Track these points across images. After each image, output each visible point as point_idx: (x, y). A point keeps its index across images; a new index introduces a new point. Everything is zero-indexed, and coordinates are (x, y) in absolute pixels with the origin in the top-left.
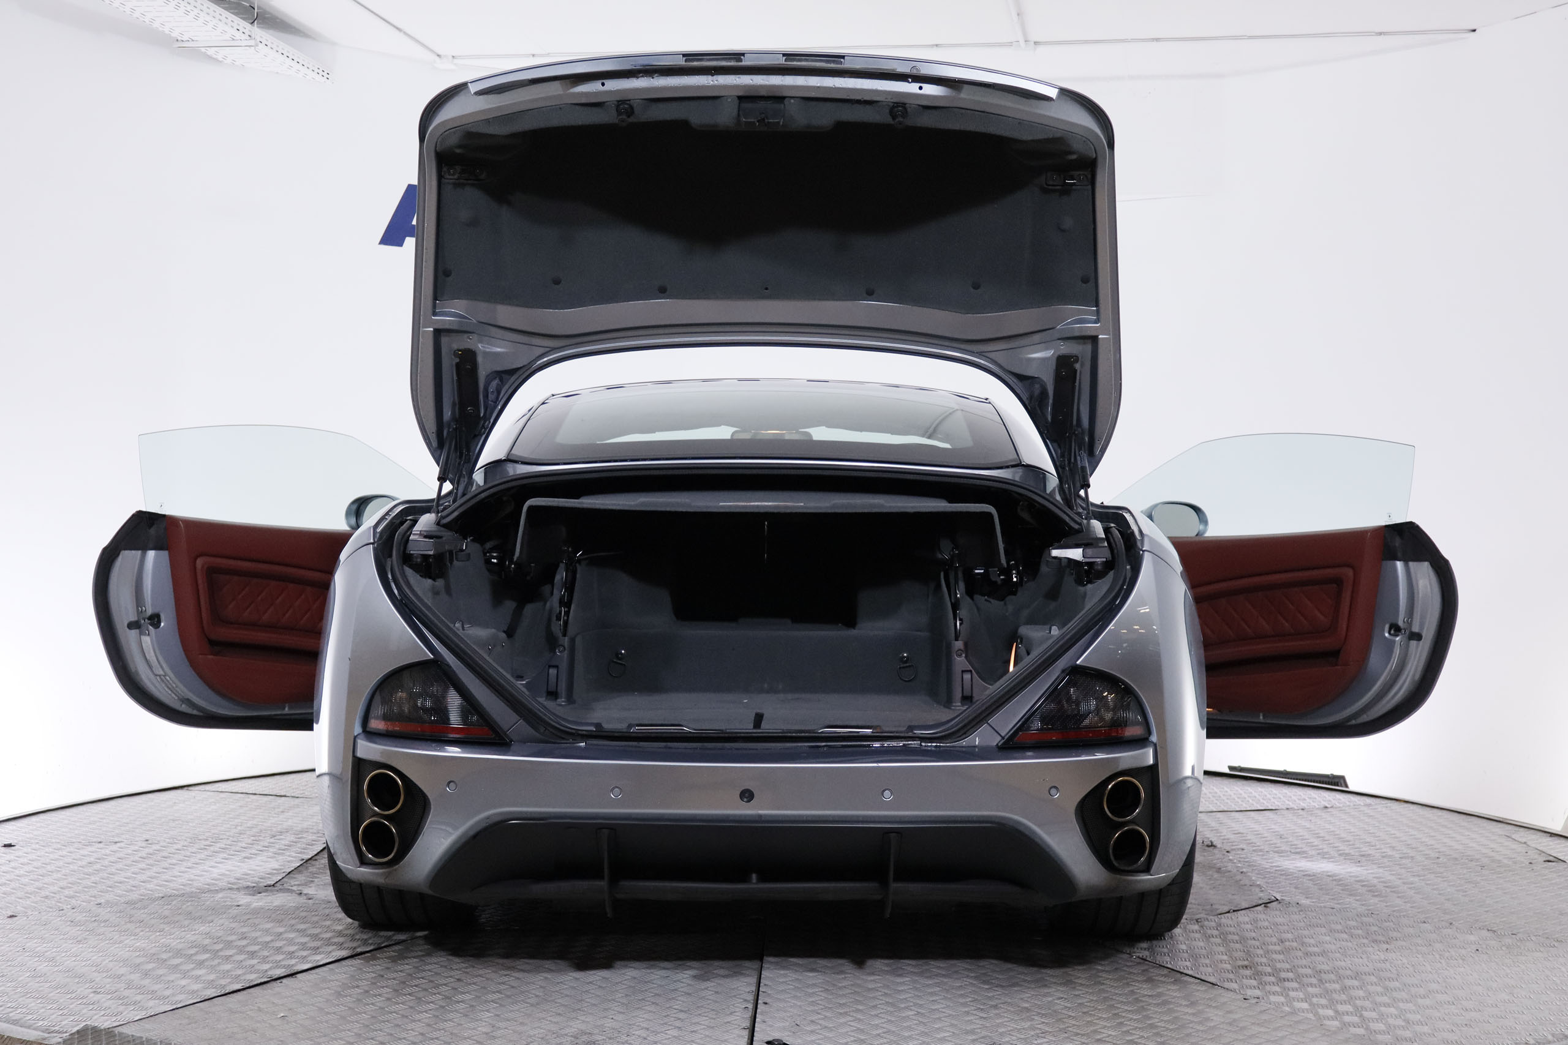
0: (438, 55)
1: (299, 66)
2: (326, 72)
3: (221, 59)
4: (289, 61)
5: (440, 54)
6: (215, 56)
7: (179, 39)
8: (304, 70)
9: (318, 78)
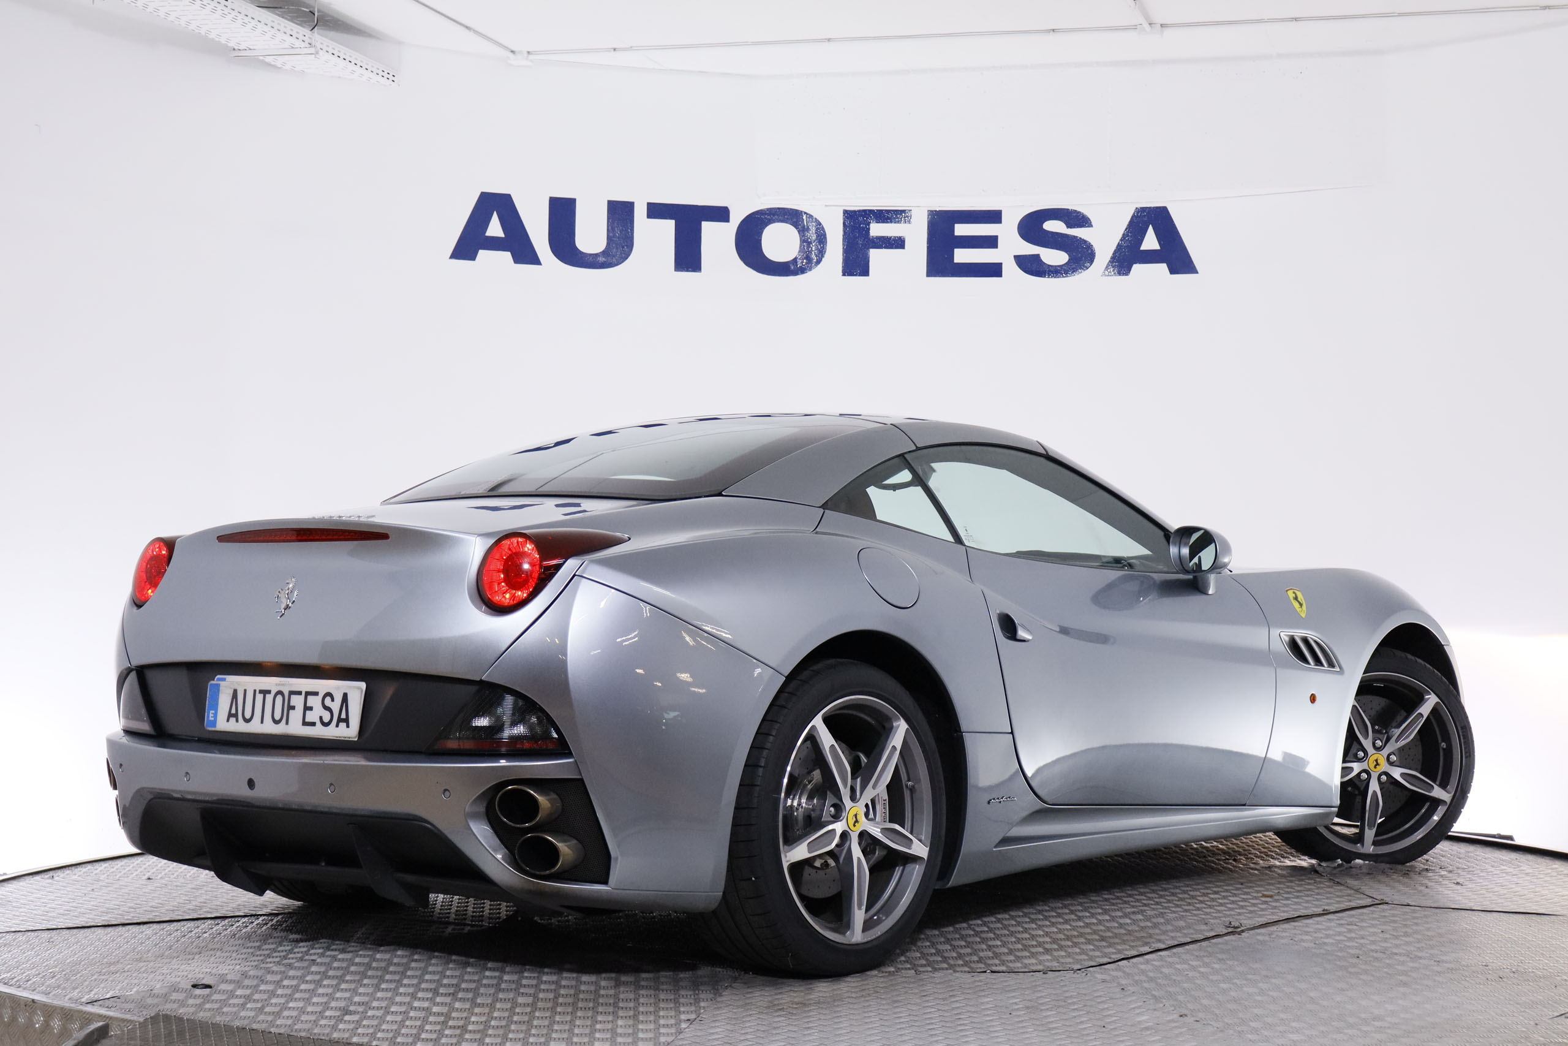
0: (512, 52)
1: (363, 71)
2: (391, 74)
3: (280, 66)
4: (351, 66)
5: (513, 49)
6: (273, 63)
7: (236, 48)
8: (368, 74)
9: (384, 81)
